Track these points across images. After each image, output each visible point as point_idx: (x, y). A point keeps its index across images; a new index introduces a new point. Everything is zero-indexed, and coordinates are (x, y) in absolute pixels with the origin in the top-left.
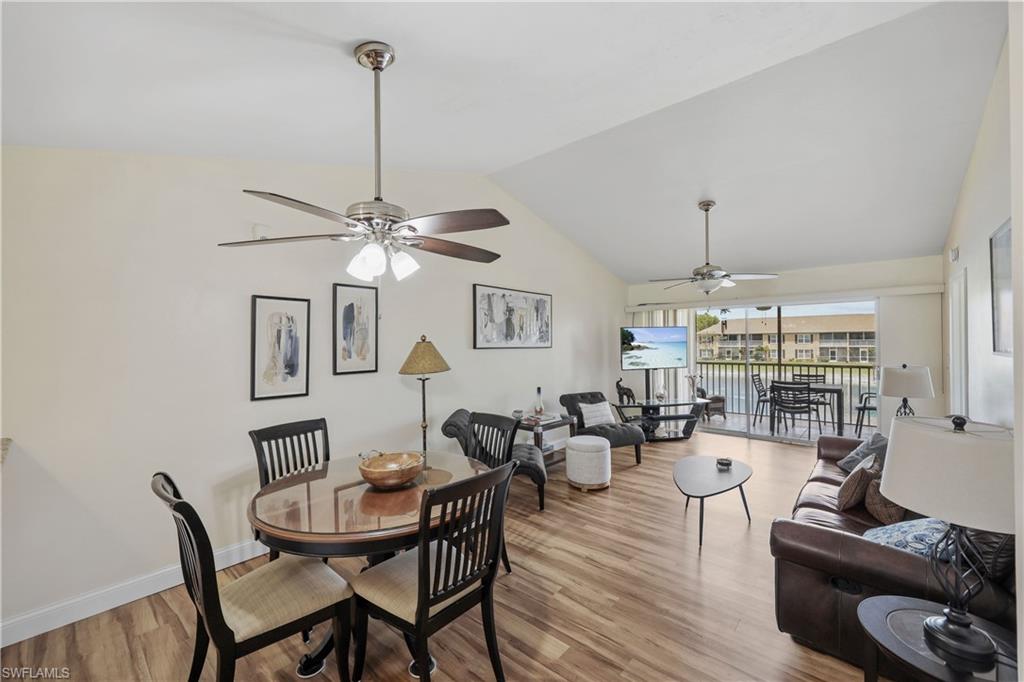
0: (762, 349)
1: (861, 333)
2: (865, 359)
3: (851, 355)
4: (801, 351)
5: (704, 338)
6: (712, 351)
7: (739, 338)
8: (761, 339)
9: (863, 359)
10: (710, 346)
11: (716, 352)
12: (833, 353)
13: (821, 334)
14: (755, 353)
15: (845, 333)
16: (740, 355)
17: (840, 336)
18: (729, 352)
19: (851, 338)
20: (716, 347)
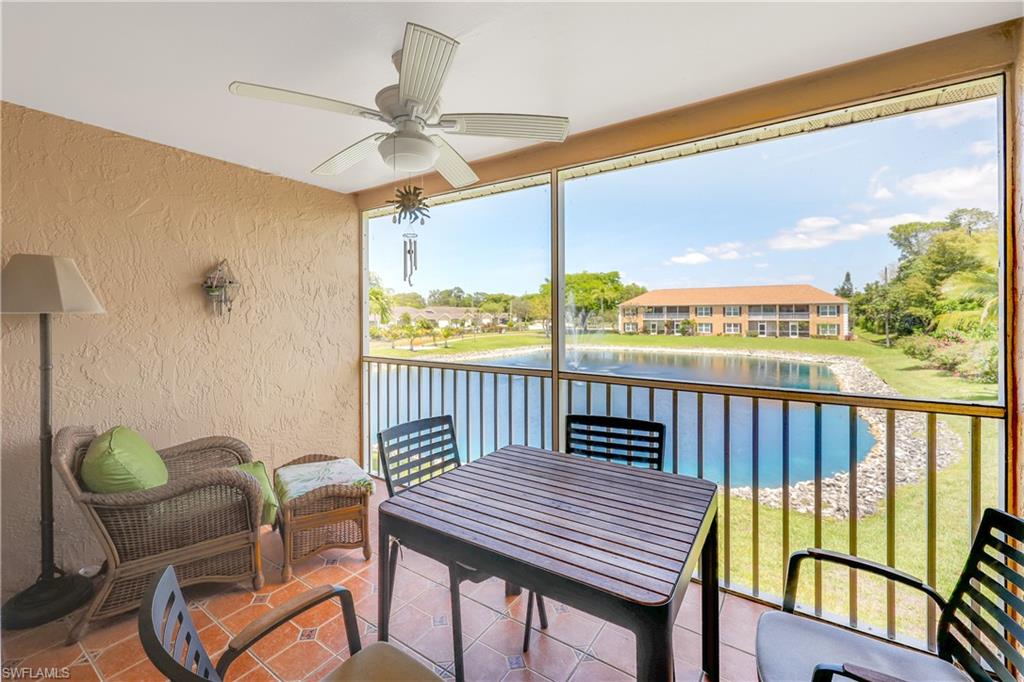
0: (689, 323)
1: (791, 306)
2: (796, 334)
3: (780, 329)
4: (729, 325)
5: (628, 309)
6: (637, 325)
7: (665, 310)
8: (688, 311)
9: (792, 334)
10: (634, 319)
11: (641, 325)
12: (762, 327)
13: (750, 306)
14: (681, 327)
15: (775, 306)
16: (666, 329)
17: (769, 309)
18: (654, 326)
19: (780, 310)
20: (640, 320)
